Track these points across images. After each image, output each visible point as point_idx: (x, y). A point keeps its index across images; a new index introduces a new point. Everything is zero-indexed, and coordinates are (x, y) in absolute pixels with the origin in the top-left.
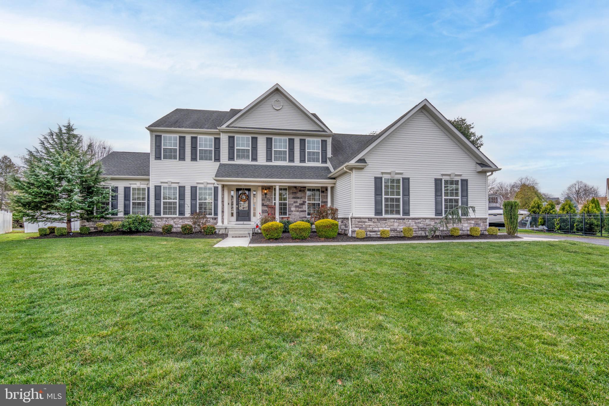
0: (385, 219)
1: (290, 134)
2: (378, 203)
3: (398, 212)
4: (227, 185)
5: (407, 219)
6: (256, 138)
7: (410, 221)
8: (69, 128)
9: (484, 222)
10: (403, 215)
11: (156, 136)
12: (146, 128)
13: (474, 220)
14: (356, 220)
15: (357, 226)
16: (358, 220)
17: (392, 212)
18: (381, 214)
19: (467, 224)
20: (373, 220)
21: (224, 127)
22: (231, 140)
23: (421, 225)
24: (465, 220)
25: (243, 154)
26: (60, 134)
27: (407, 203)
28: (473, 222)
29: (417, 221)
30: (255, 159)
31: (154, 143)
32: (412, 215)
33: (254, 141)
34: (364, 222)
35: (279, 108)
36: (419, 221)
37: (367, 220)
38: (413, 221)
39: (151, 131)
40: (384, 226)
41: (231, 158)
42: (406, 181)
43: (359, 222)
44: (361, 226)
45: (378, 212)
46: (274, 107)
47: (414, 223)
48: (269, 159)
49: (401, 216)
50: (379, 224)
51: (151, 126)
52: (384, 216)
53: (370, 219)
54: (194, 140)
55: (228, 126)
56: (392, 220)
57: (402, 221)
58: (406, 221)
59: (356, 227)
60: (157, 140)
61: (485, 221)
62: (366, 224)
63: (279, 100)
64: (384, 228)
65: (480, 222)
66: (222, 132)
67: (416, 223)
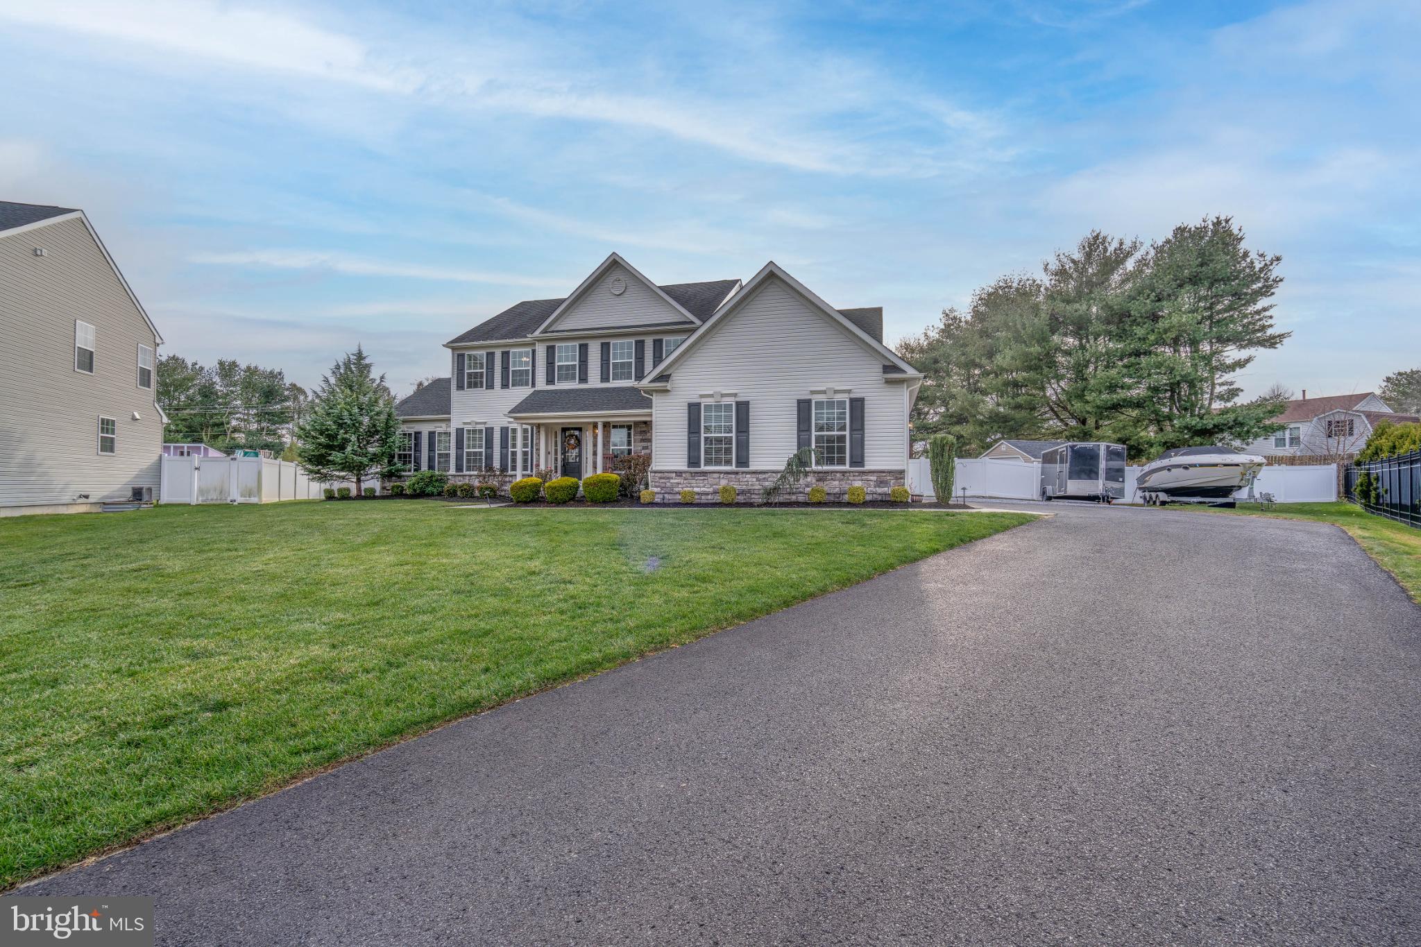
0: (704, 473)
1: (637, 334)
2: (693, 447)
3: (728, 462)
4: (543, 424)
5: (743, 473)
6: (586, 345)
7: (748, 476)
8: (360, 356)
9: (897, 479)
10: (736, 467)
11: (458, 355)
12: (444, 346)
13: (875, 474)
14: (656, 475)
15: (657, 484)
16: (659, 475)
17: (718, 462)
18: (697, 464)
19: (860, 482)
20: (684, 475)
21: (537, 333)
22: (551, 351)
23: (767, 483)
24: (857, 474)
25: (567, 374)
26: (347, 365)
27: (744, 446)
28: (874, 478)
29: (761, 476)
30: (584, 379)
31: (456, 365)
32: (752, 467)
33: (584, 349)
34: (669, 478)
35: (621, 292)
36: (767, 476)
37: (674, 475)
38: (754, 475)
39: (453, 349)
40: (702, 485)
41: (550, 381)
42: (743, 409)
43: (660, 478)
44: (663, 485)
45: (693, 461)
46: (612, 291)
47: (755, 480)
48: (605, 378)
49: (733, 468)
50: (694, 481)
51: (452, 342)
52: (703, 468)
53: (679, 474)
54: (505, 355)
55: (545, 331)
56: (716, 475)
57: (733, 476)
58: (740, 476)
59: (656, 487)
60: (459, 360)
61: (899, 476)
62: (672, 481)
63: (621, 278)
64: (700, 487)
65: (888, 478)
66: (538, 341)
67: (758, 480)
